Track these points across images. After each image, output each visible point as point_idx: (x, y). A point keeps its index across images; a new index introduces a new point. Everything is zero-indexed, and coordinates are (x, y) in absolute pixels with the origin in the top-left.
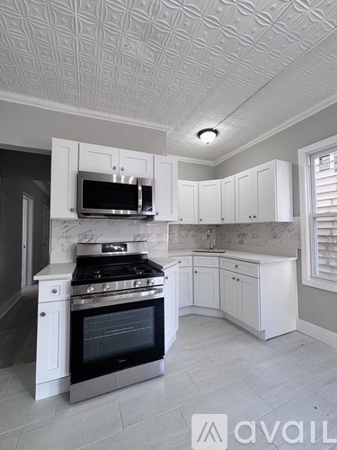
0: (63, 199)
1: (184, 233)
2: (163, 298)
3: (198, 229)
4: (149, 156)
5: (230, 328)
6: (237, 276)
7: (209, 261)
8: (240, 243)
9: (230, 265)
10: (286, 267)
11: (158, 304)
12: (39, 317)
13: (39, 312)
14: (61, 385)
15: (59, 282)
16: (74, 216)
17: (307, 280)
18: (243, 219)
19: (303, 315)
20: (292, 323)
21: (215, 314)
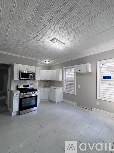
0: (16, 77)
1: (41, 82)
2: (37, 96)
3: (45, 81)
4: (35, 67)
5: (50, 102)
6: (52, 91)
7: (47, 89)
8: (54, 84)
9: (51, 89)
10: (61, 89)
11: (36, 97)
12: (14, 100)
13: (14, 98)
14: (17, 113)
15: (18, 93)
16: (19, 80)
17: (64, 92)
18: (54, 80)
19: (64, 98)
20: (62, 100)
21: (48, 100)
